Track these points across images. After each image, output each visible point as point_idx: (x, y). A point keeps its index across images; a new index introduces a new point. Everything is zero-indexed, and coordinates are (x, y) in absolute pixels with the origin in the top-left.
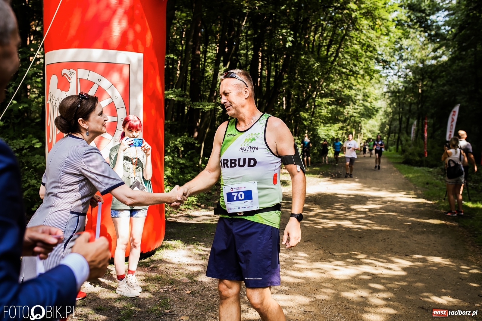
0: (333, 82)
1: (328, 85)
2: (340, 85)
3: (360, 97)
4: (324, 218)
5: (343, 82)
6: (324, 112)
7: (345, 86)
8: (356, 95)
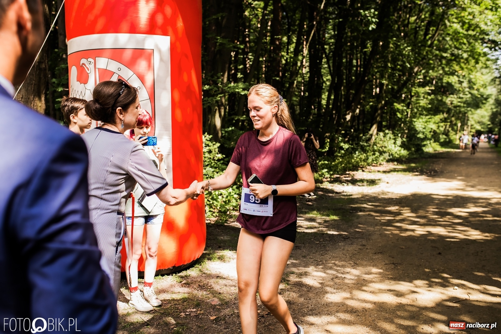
0: (433, 69)
1: (427, 72)
2: (441, 72)
3: (465, 84)
4: (414, 223)
5: (443, 68)
6: (423, 102)
7: (446, 73)
8: (461, 83)
